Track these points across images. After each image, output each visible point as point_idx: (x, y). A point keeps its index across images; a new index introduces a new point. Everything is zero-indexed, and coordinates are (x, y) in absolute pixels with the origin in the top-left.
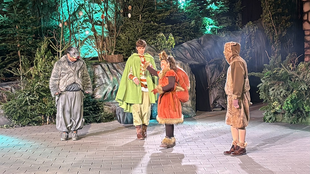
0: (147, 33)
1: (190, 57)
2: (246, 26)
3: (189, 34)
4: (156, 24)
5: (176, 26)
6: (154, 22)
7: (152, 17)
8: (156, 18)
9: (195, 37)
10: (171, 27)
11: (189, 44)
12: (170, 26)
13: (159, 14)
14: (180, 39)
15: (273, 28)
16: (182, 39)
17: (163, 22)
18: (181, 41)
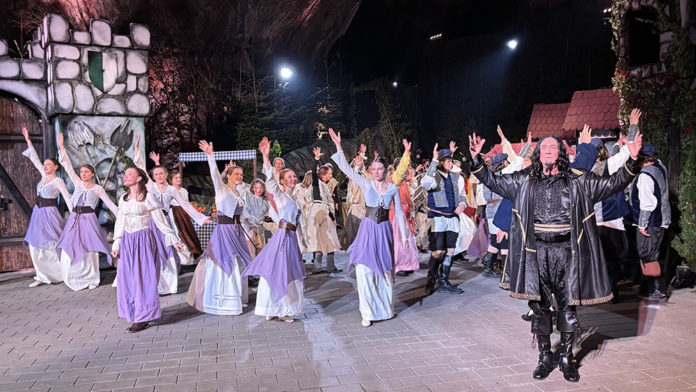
0: (247, 139)
1: (299, 168)
2: (363, 133)
3: (297, 141)
4: (257, 129)
5: (281, 131)
6: (256, 126)
7: (253, 120)
8: (258, 122)
9: (305, 144)
10: (276, 133)
11: (297, 153)
12: (276, 131)
13: (261, 117)
14: (287, 147)
15: (392, 135)
16: (289, 147)
17: (267, 127)
18: (288, 149)
